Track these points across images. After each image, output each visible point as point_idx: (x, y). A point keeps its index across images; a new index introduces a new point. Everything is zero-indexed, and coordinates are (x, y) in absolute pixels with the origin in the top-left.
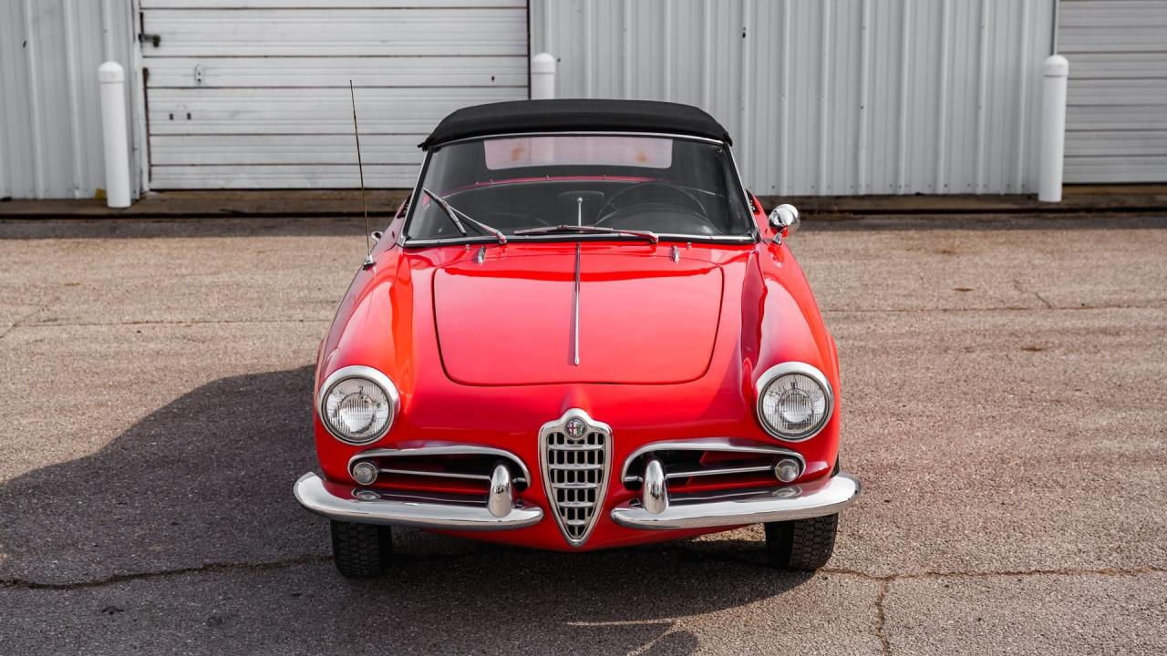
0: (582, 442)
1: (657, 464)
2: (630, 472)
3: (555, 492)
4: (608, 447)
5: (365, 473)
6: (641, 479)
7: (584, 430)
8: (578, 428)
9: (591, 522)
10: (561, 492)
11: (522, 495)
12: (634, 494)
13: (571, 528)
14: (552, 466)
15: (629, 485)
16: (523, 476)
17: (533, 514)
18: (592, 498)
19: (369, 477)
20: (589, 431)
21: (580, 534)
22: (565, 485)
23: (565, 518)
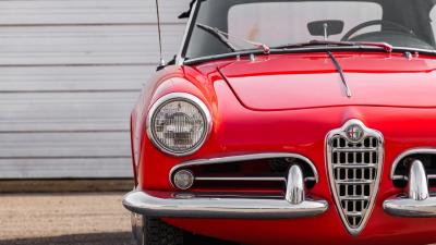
0: (359, 145)
1: (419, 164)
2: (396, 173)
3: (338, 186)
4: (380, 150)
5: (184, 179)
6: (406, 178)
7: (361, 135)
8: (357, 133)
9: (366, 213)
10: (342, 187)
11: (311, 191)
12: (401, 189)
13: (350, 219)
14: (336, 166)
15: (397, 183)
16: (313, 175)
17: (319, 205)
18: (367, 193)
19: (186, 183)
20: (365, 135)
21: (357, 223)
22: (347, 181)
23: (346, 210)
